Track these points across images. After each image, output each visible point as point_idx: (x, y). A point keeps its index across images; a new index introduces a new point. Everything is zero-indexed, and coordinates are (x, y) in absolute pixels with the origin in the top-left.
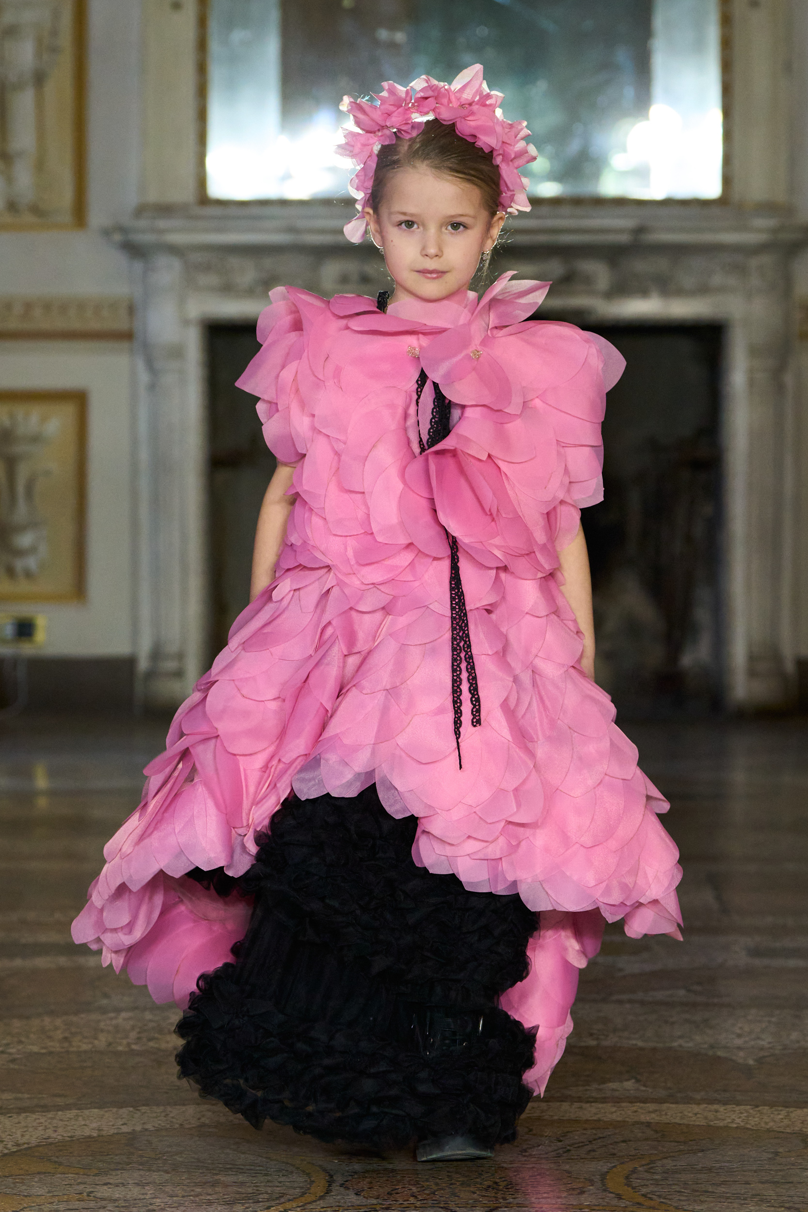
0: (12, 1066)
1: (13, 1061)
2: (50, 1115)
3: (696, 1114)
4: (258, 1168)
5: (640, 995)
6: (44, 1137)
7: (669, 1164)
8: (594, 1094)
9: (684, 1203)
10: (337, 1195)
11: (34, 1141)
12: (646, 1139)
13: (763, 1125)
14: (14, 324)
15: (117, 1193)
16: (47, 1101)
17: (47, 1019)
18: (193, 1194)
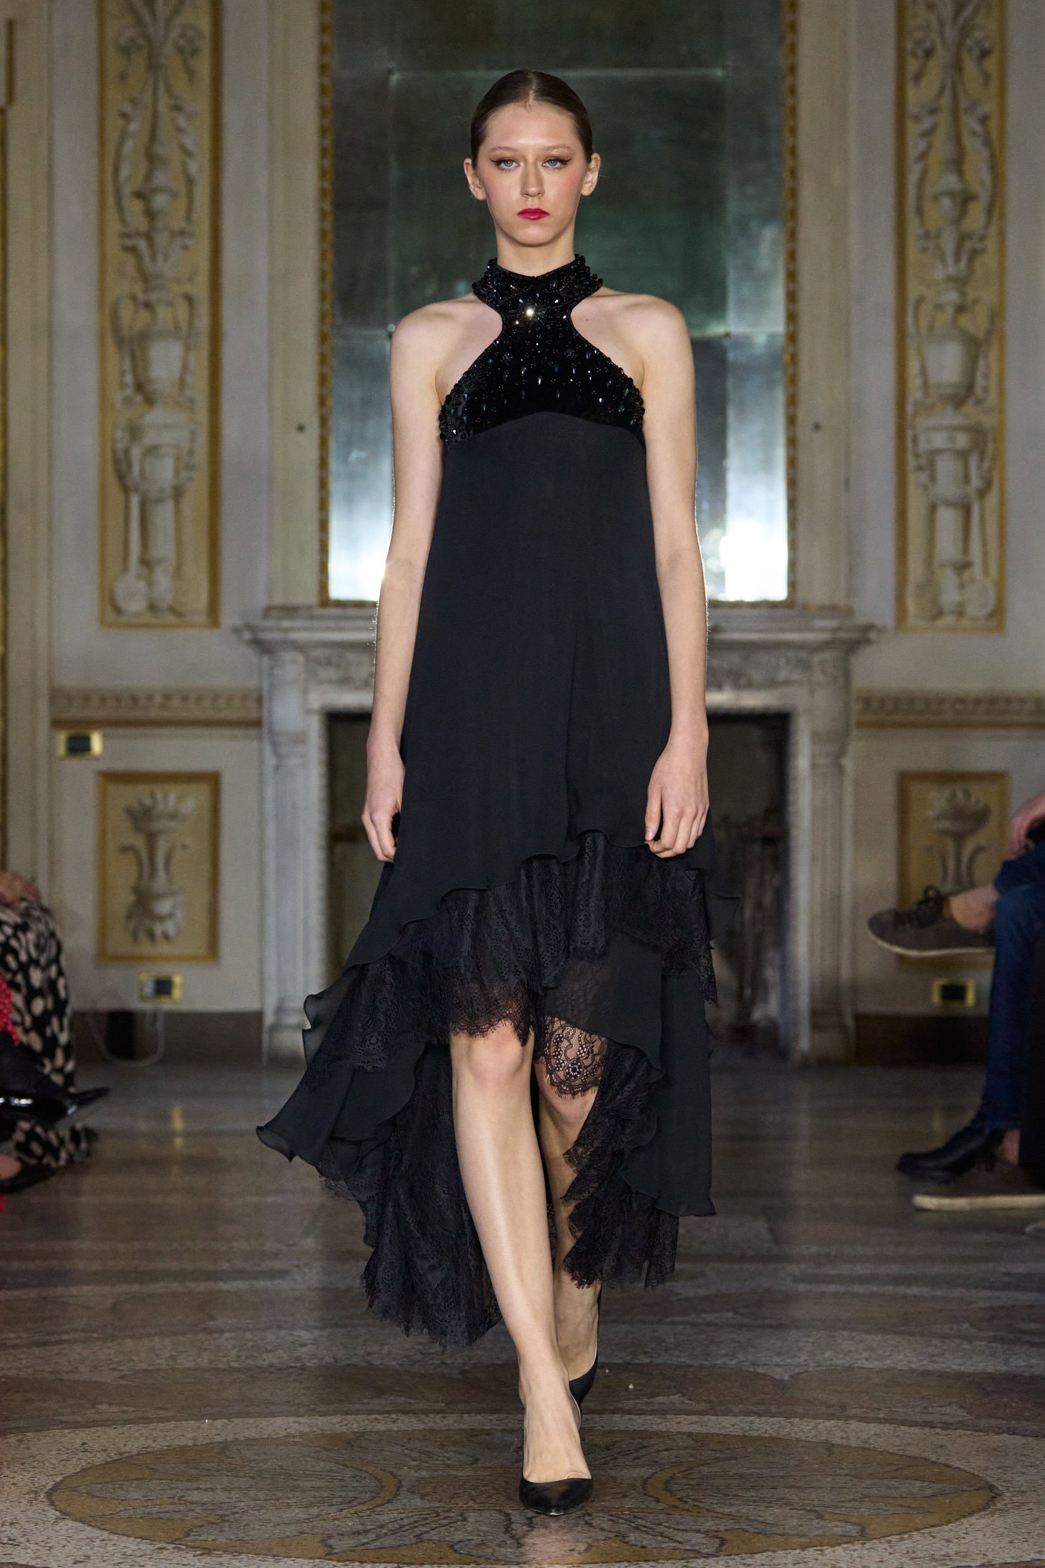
0: (121, 1382)
1: (122, 1378)
2: (152, 1426)
3: (733, 1425)
4: (335, 1474)
5: (693, 1317)
6: (145, 1446)
7: (705, 1470)
8: (643, 1407)
9: (715, 1506)
10: (404, 1499)
11: (134, 1452)
12: (688, 1448)
13: (793, 1435)
14: (155, 713)
15: (206, 1497)
16: (150, 1413)
17: (157, 1339)
18: (274, 1498)
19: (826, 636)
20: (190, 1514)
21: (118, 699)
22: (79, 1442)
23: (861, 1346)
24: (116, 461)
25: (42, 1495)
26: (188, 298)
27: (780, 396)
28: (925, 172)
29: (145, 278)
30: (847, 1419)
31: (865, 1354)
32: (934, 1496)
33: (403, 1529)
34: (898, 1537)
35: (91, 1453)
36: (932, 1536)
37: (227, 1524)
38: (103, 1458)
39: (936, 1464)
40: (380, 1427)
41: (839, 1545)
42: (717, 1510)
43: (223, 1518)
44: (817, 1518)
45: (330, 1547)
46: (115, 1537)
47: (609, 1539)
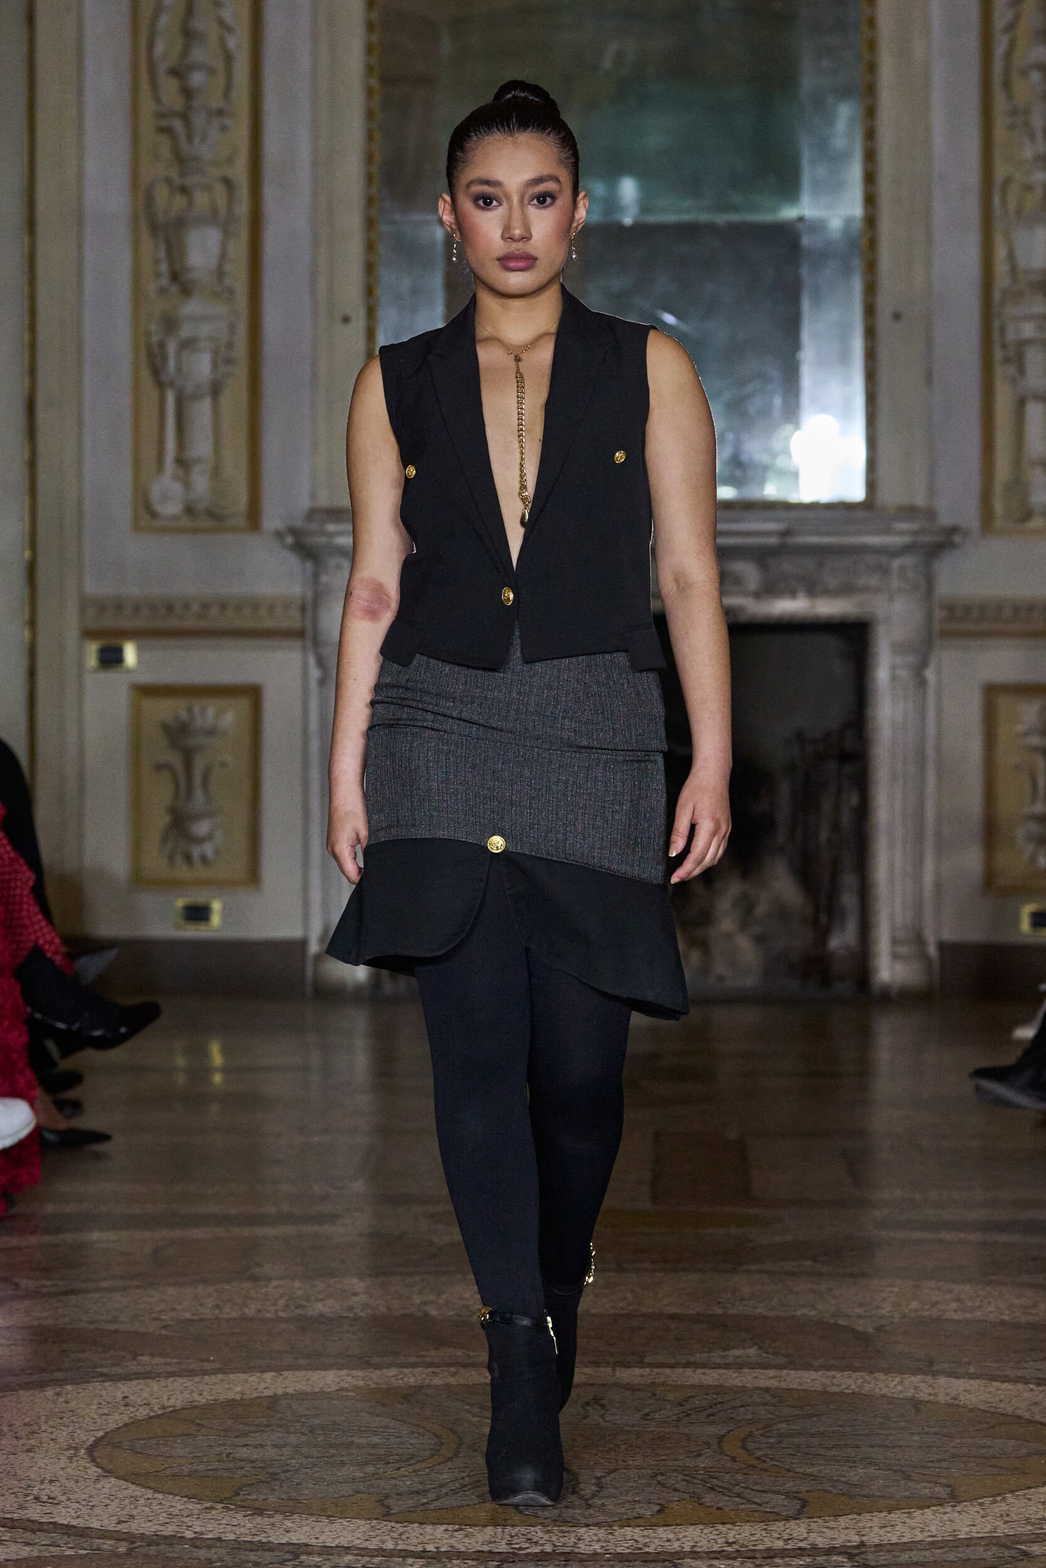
0: (164, 1332)
1: (165, 1327)
2: (196, 1379)
3: (813, 1380)
4: (391, 1431)
6: (189, 1400)
7: (784, 1427)
8: (718, 1361)
9: (795, 1466)
11: (179, 1405)
12: (765, 1404)
13: (877, 1391)
14: (190, 623)
15: (255, 1454)
16: (195, 1365)
17: (200, 1288)
18: (327, 1454)
19: (907, 539)
20: (239, 1472)
21: (153, 607)
22: (119, 1395)
23: (949, 1296)
24: (150, 355)
25: (83, 1451)
26: (228, 182)
27: (857, 285)
28: (1012, 45)
29: (181, 160)
30: (935, 1374)
31: (954, 1305)
32: (1029, 1455)
33: (465, 1489)
34: (991, 1499)
35: (133, 1407)
36: (1028, 1499)
37: (278, 1483)
38: (146, 1413)
39: (1030, 1421)
40: (437, 1381)
41: (929, 1507)
42: (798, 1470)
43: (274, 1476)
44: (904, 1479)
45: (388, 1507)
46: (160, 1496)
47: (684, 1500)
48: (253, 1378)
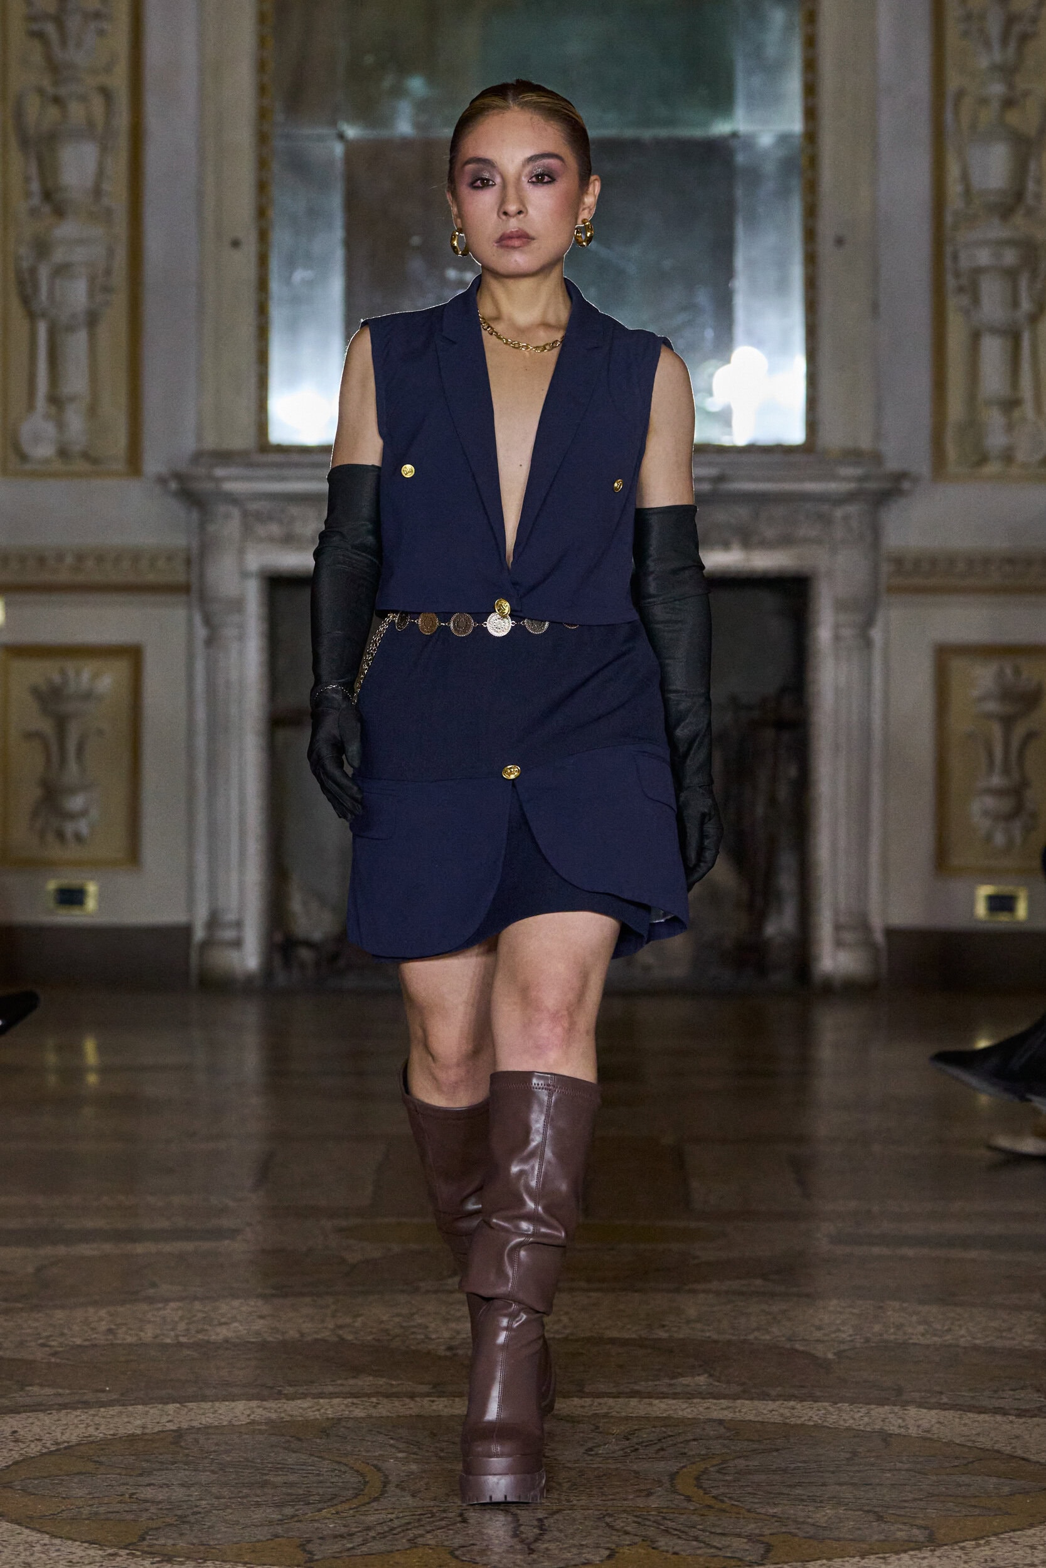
0: (53, 1360)
1: (55, 1354)
2: (92, 1412)
3: (771, 1411)
4: (309, 1468)
6: (85, 1435)
7: (741, 1463)
8: (665, 1390)
9: (756, 1506)
10: (392, 1497)
11: (74, 1439)
12: (718, 1438)
13: (842, 1423)
14: (64, 577)
15: (161, 1495)
16: (90, 1397)
17: (91, 1310)
18: (240, 1495)
19: (851, 486)
20: (145, 1515)
21: (22, 560)
22: (8, 1431)
23: (915, 1318)
24: (20, 282)
26: (105, 92)
30: (904, 1404)
31: (921, 1328)
32: (1012, 1494)
33: (394, 1532)
34: (973, 1543)
35: (23, 1443)
36: (1014, 1542)
37: (187, 1526)
38: (39, 1448)
39: (1012, 1457)
40: (359, 1413)
41: (905, 1551)
42: (758, 1511)
43: (183, 1519)
44: (878, 1520)
45: (310, 1553)
46: (57, 1541)
47: (635, 1544)
48: (154, 1411)
